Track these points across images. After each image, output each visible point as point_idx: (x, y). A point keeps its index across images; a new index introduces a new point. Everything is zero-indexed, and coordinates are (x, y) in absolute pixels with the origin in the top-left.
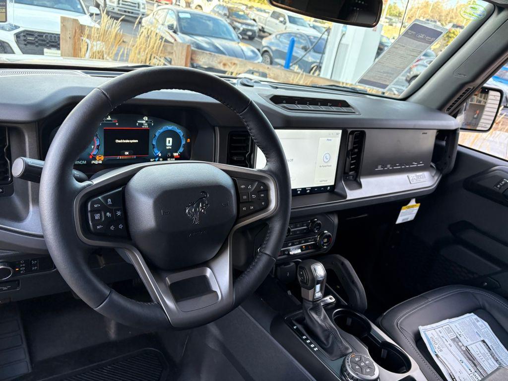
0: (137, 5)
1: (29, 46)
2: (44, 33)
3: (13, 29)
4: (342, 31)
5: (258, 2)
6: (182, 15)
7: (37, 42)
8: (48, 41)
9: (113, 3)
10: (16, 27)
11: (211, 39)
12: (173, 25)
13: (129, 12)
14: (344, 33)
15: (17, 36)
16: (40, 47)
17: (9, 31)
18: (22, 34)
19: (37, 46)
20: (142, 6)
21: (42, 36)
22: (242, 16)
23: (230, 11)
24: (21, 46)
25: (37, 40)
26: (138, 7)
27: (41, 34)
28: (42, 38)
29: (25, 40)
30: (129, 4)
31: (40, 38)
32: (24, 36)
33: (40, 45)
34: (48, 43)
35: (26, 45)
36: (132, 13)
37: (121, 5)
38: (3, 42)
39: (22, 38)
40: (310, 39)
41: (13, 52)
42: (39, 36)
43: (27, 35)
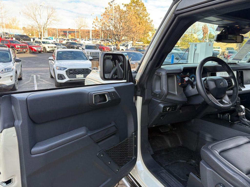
0: (98, 53)
1: (71, 75)
2: (76, 69)
3: (64, 69)
4: (195, 49)
5: (147, 44)
7: (73, 73)
8: (77, 72)
9: (89, 54)
10: (66, 68)
11: (137, 61)
13: (95, 57)
14: (196, 49)
15: (67, 71)
16: (75, 75)
17: (63, 70)
18: (68, 71)
19: (74, 74)
21: (75, 70)
22: (142, 50)
23: (137, 49)
24: (68, 75)
25: (73, 72)
26: (98, 54)
28: (75, 71)
29: (69, 73)
30: (95, 53)
31: (74, 71)
32: (69, 71)
34: (77, 73)
35: (70, 74)
36: (96, 57)
37: (91, 55)
38: (61, 75)
39: (68, 72)
40: (178, 54)
41: (65, 78)
42: (74, 70)
43: (70, 70)
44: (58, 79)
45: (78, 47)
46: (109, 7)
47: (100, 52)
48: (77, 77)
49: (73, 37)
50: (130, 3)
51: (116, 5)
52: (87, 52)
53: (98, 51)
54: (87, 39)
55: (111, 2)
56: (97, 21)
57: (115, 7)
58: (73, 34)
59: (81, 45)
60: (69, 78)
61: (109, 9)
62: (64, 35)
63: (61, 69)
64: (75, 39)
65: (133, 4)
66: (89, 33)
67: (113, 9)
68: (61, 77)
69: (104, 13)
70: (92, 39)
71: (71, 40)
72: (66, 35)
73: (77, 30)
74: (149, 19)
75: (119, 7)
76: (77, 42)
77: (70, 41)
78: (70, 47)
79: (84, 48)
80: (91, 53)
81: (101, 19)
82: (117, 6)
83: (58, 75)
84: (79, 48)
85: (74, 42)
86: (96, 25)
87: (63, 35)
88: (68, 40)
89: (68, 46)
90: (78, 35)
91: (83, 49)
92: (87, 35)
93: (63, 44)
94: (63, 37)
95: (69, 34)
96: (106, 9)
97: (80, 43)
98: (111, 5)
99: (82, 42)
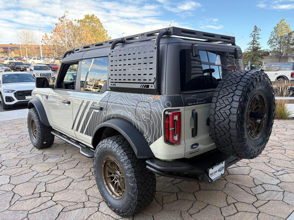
1: (20, 97)
2: (25, 91)
3: (12, 92)
6: (74, 75)
7: (22, 94)
8: (26, 93)
9: (38, 76)
10: (14, 91)
12: (72, 79)
15: (15, 94)
16: (24, 96)
18: (16, 93)
19: (23, 96)
20: (52, 74)
24: (16, 97)
26: (50, 75)
27: (23, 91)
29: (18, 95)
33: (24, 95)
37: (42, 76)
41: (14, 100)
42: (23, 92)
43: (19, 92)
44: (6, 101)
45: (25, 67)
46: (60, 23)
47: (52, 73)
48: (26, 99)
49: (18, 55)
50: (84, 19)
51: (69, 21)
52: (37, 73)
53: (50, 71)
54: (36, 58)
55: (62, 18)
56: (47, 39)
57: (67, 23)
58: (17, 51)
59: (29, 65)
60: (18, 100)
61: (60, 25)
62: (5, 52)
63: (8, 92)
64: (20, 58)
65: (87, 20)
66: (40, 49)
67: (65, 25)
68: (9, 99)
69: (55, 29)
70: (43, 57)
71: (16, 60)
72: (7, 52)
73: (21, 45)
74: (107, 36)
75: (71, 23)
76: (23, 62)
77: (14, 61)
78: (14, 68)
79: (33, 69)
80: (42, 75)
81: (52, 37)
82: (69, 23)
83: (6, 97)
84: (27, 69)
85: (19, 61)
86: (45, 43)
87: (3, 52)
88: (12, 59)
89: (11, 67)
90: (24, 52)
91: (31, 70)
92: (36, 52)
93: (5, 65)
94: (2, 55)
95: (11, 50)
96: (56, 25)
97: (28, 63)
98: (62, 21)
99: (30, 61)
